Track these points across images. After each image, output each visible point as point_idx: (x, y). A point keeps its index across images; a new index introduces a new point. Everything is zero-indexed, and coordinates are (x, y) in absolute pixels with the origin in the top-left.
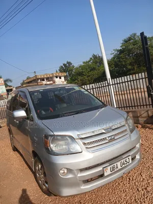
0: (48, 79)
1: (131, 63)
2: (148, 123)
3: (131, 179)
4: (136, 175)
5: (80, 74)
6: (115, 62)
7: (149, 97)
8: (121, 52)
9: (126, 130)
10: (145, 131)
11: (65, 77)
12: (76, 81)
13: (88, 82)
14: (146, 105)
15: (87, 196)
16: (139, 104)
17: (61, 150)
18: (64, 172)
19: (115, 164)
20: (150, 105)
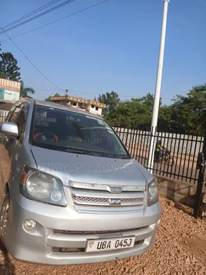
0: (81, 105)
1: (194, 119)
2: (185, 204)
3: (127, 270)
4: (136, 267)
5: (123, 112)
6: (174, 112)
7: (197, 168)
8: (186, 101)
9: (141, 199)
10: (176, 213)
11: (104, 110)
12: (115, 119)
13: (130, 126)
14: (191, 178)
15: (55, 271)
16: (181, 174)
17: (40, 193)
18: (31, 226)
19: (108, 241)
20: (195, 180)
